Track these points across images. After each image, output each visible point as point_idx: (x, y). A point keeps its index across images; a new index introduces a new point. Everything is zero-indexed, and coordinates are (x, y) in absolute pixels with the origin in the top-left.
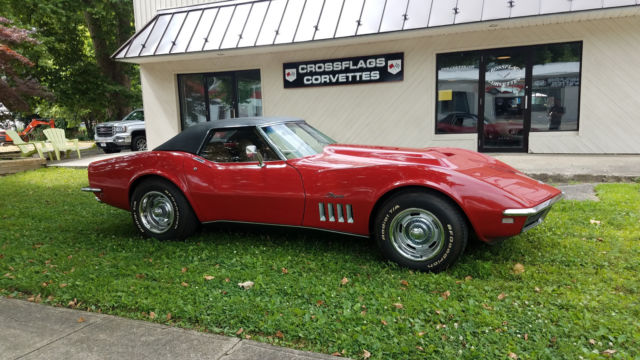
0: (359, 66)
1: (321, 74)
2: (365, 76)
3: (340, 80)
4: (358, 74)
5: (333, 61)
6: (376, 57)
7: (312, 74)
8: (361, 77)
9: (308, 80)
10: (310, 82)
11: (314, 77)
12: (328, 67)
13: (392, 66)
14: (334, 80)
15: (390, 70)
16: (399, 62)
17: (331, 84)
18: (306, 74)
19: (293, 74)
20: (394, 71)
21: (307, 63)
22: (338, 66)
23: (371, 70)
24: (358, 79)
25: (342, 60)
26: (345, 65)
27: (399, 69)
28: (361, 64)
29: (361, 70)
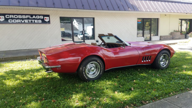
0: (33, 17)
1: (17, 19)
2: (36, 21)
3: (26, 22)
4: (33, 20)
5: (22, 15)
6: (40, 15)
7: (12, 19)
8: (34, 21)
9: (10, 21)
10: (12, 22)
11: (13, 20)
12: (20, 17)
13: (46, 19)
14: (23, 22)
15: (45, 20)
16: (48, 18)
17: (21, 23)
18: (9, 19)
19: (2, 18)
20: (47, 20)
21: (10, 14)
22: (24, 17)
23: (38, 19)
24: (33, 22)
25: (26, 15)
26: (27, 17)
27: (49, 20)
28: (34, 17)
29: (34, 19)
